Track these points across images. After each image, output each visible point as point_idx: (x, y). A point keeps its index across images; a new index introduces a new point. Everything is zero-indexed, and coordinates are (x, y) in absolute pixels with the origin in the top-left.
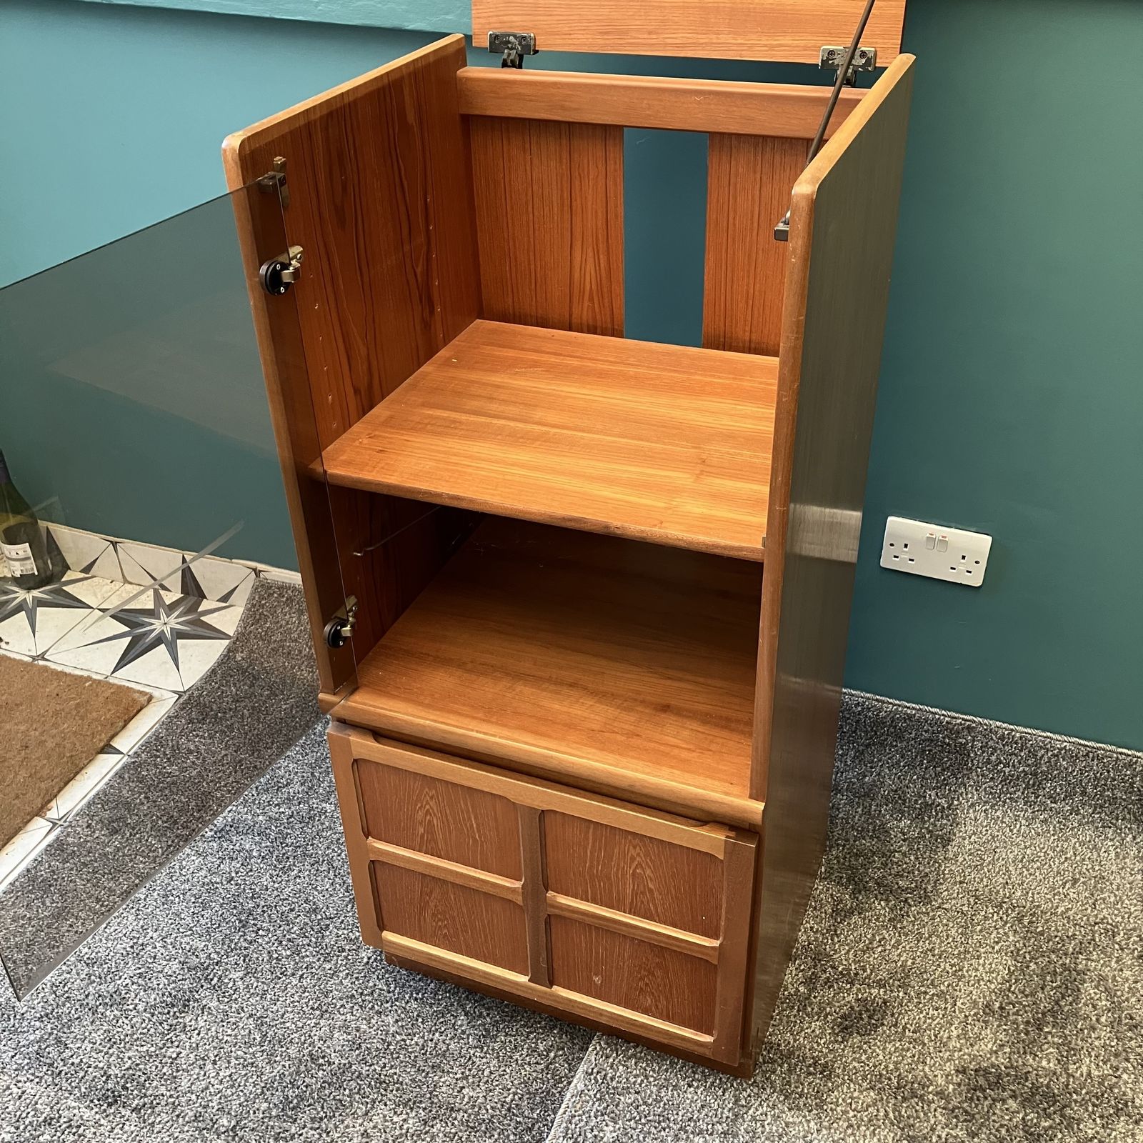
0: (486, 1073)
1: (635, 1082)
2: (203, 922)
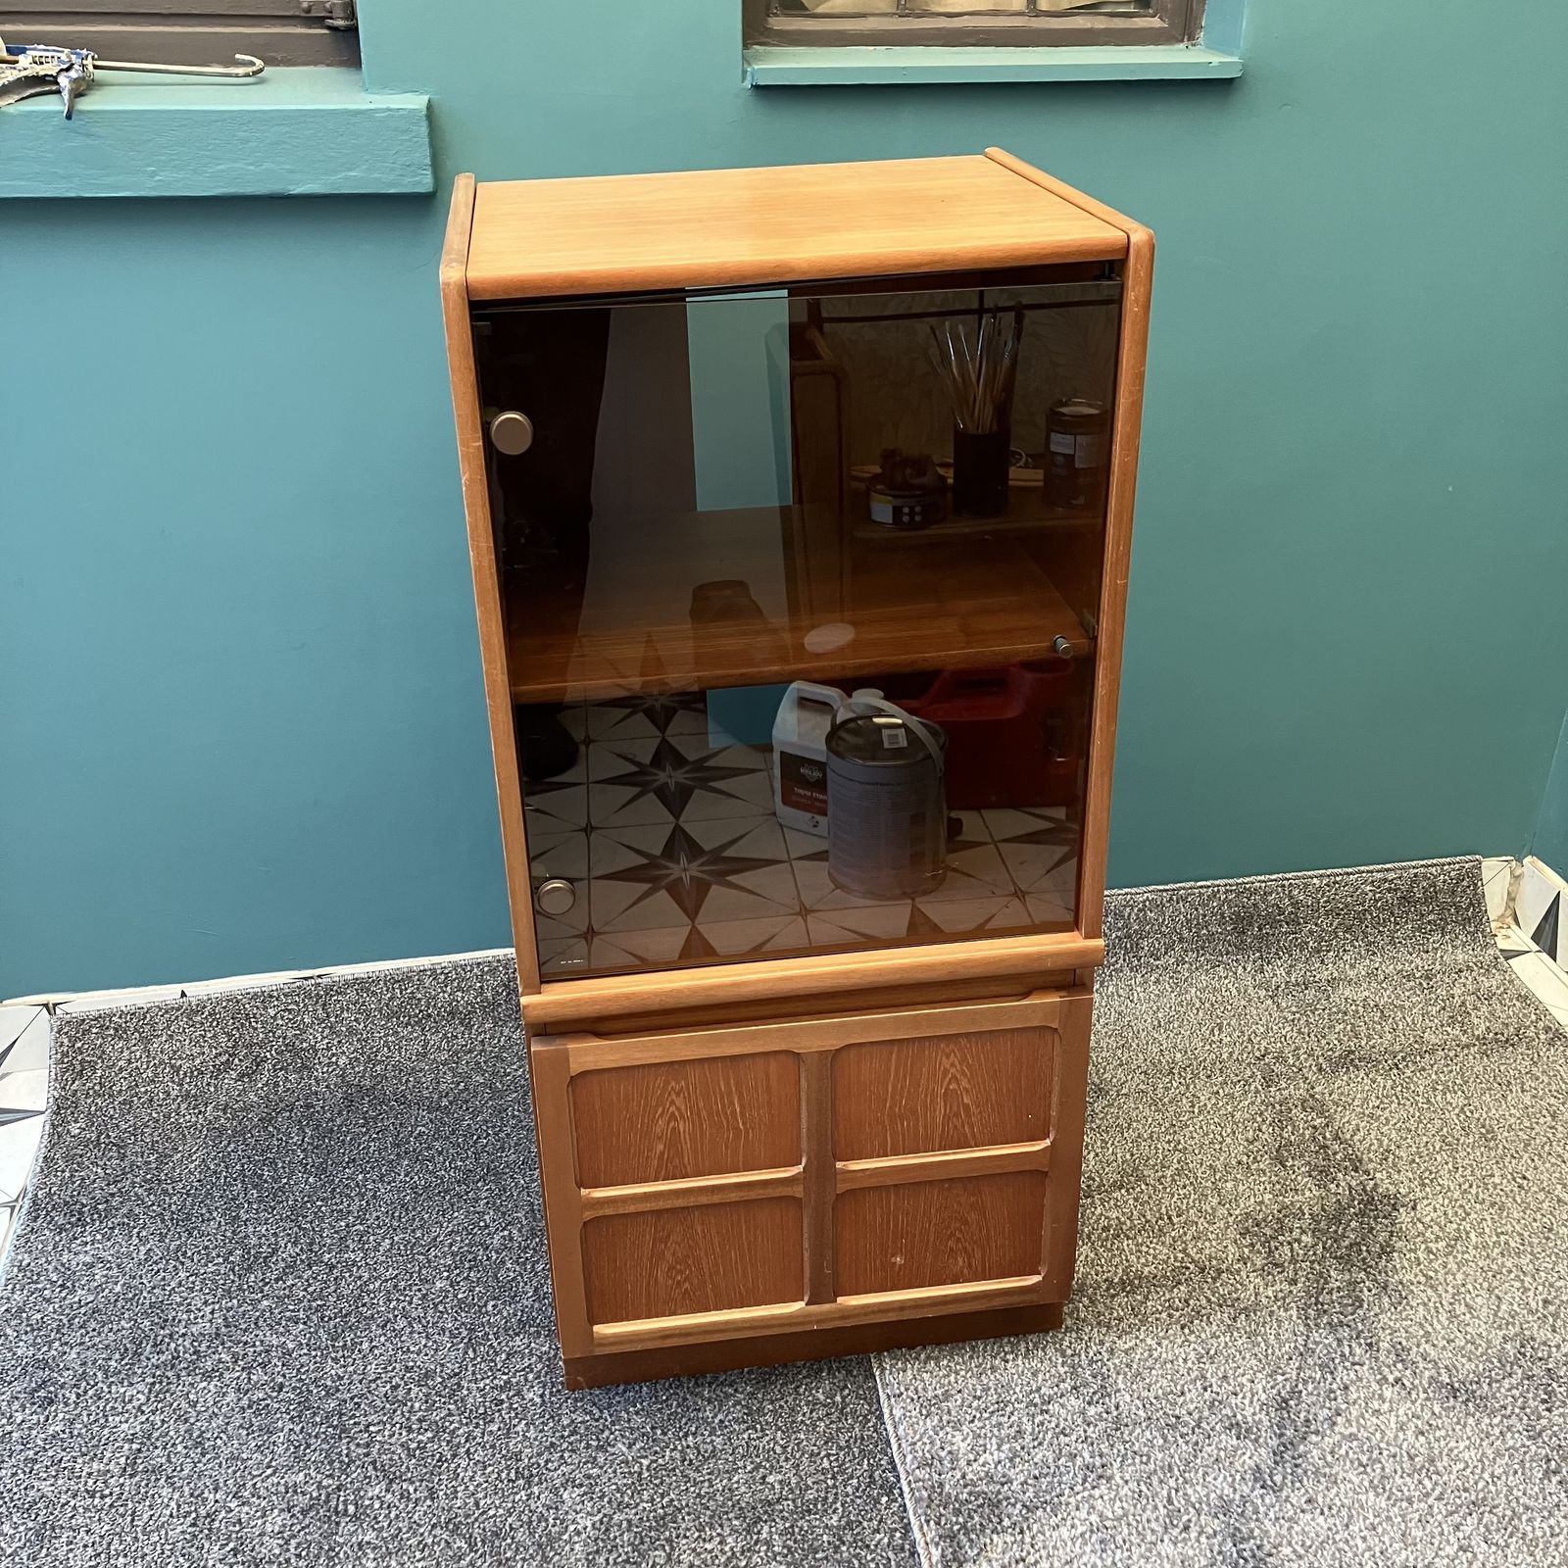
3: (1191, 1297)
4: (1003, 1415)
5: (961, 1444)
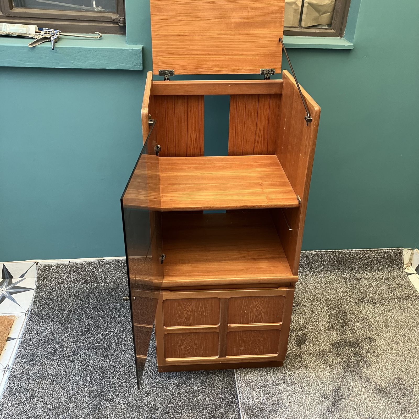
0: (209, 392)
1: (253, 378)
2: (88, 382)
3: (316, 361)
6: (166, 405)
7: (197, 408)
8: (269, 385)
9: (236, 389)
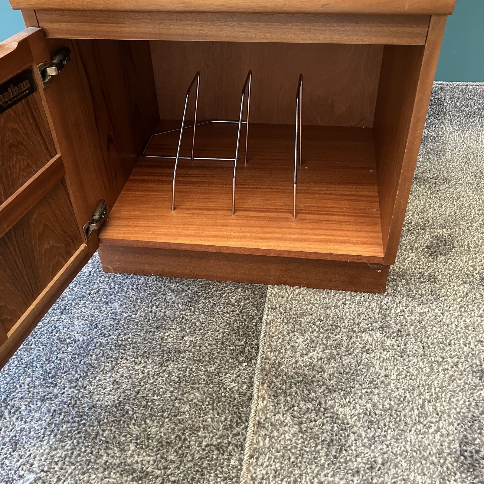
0: (198, 324)
1: (307, 309)
3: (471, 292)
4: (333, 333)
5: (300, 342)
6: (91, 338)
7: (157, 354)
8: (342, 329)
9: (261, 326)
